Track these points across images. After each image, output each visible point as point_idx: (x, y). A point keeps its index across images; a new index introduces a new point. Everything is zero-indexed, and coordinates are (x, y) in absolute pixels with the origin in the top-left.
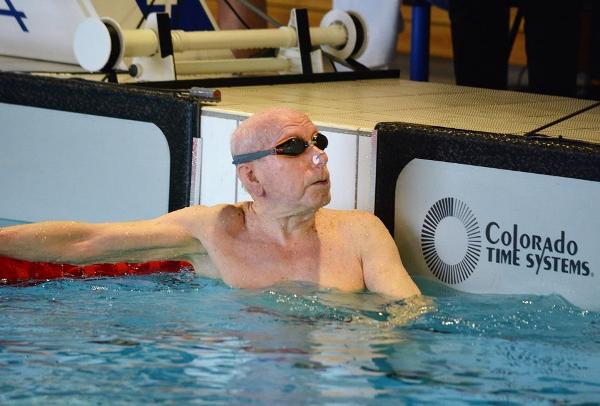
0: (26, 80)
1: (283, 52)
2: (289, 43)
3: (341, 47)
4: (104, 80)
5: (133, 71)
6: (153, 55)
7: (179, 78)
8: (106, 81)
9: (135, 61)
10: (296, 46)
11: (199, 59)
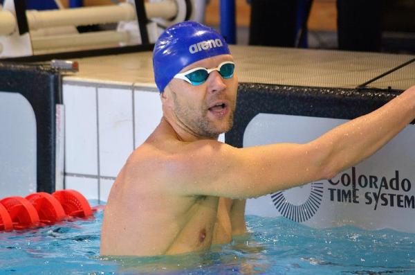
2: (128, 17)
6: (11, 34)
7: (37, 53)
10: (134, 19)
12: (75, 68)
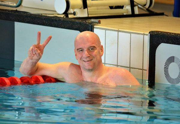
0: (39, 16)
1: (125, 7)
2: (127, 4)
3: (145, 5)
4: (64, 17)
5: (74, 14)
6: (81, 8)
7: (90, 16)
8: (65, 17)
9: (75, 10)
10: (129, 5)
11: (98, 9)
12: (99, 22)
